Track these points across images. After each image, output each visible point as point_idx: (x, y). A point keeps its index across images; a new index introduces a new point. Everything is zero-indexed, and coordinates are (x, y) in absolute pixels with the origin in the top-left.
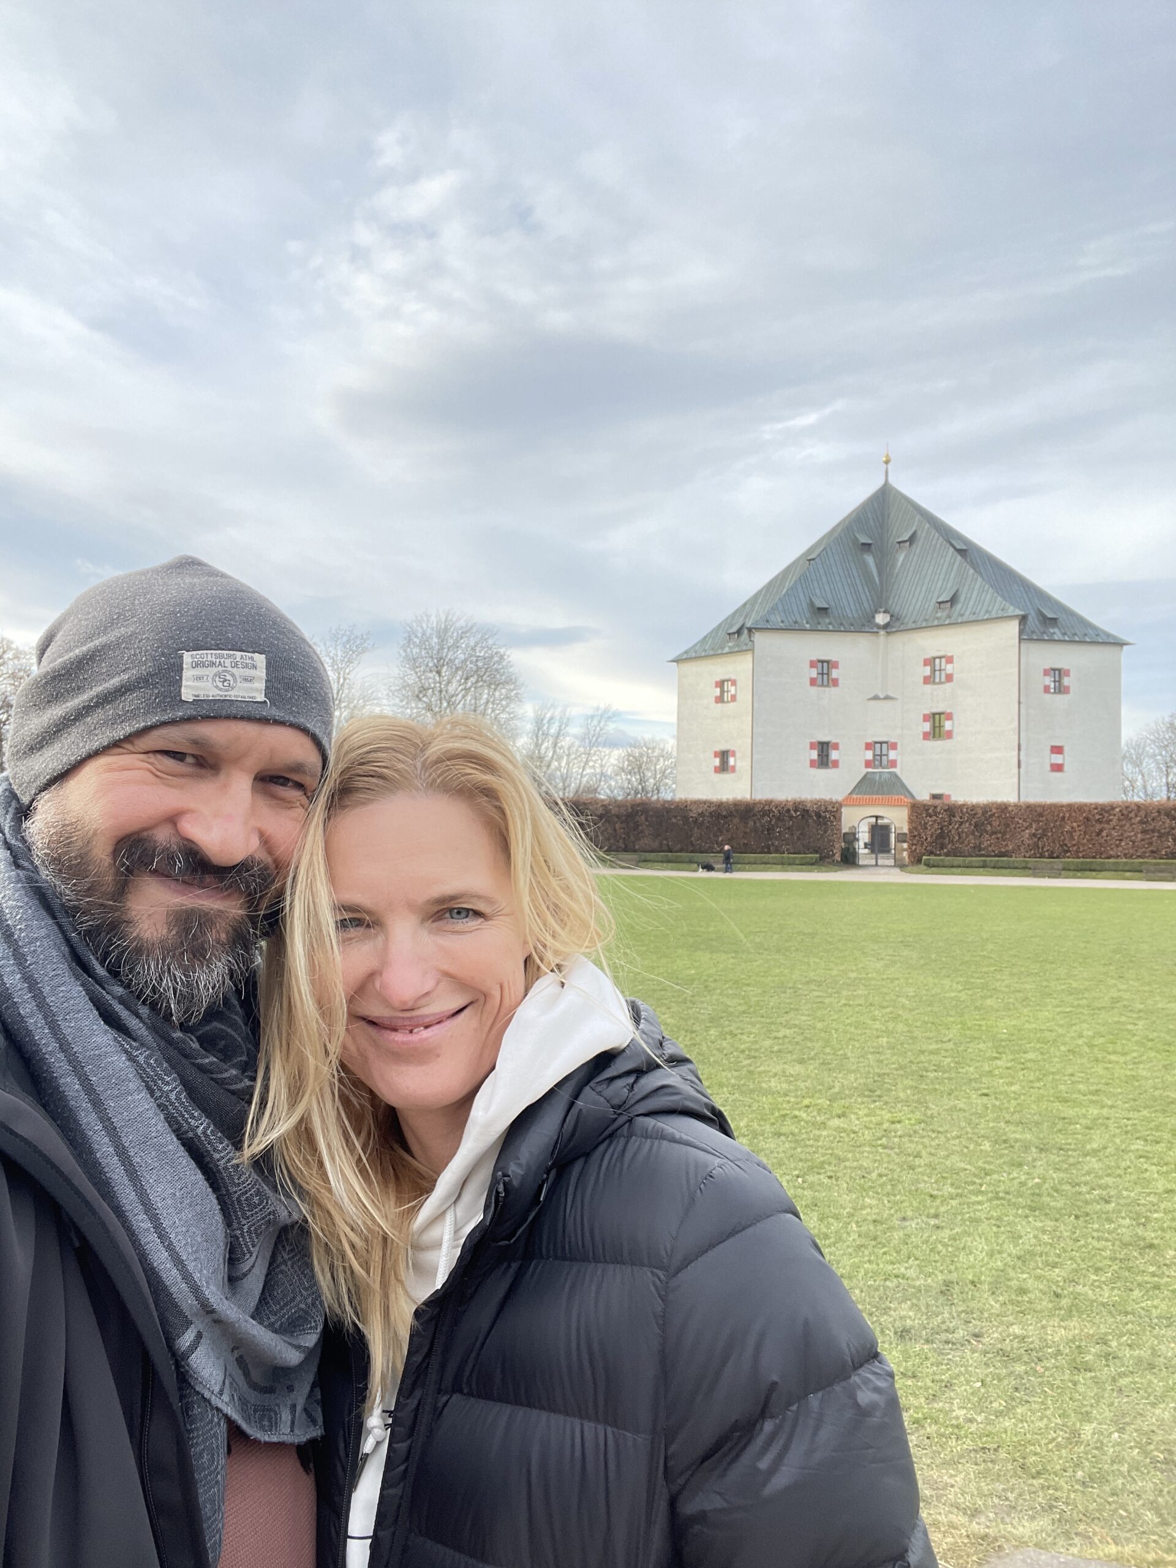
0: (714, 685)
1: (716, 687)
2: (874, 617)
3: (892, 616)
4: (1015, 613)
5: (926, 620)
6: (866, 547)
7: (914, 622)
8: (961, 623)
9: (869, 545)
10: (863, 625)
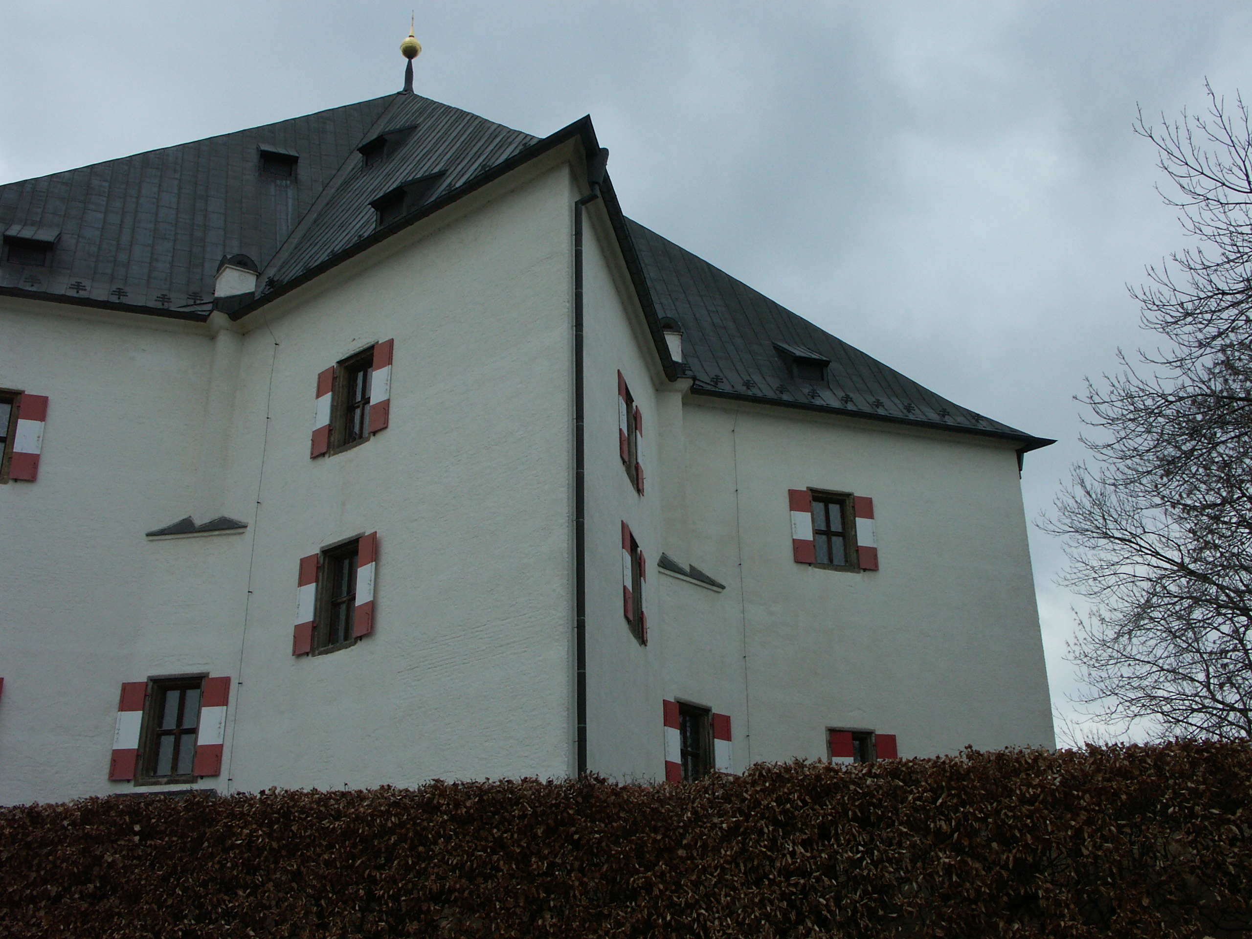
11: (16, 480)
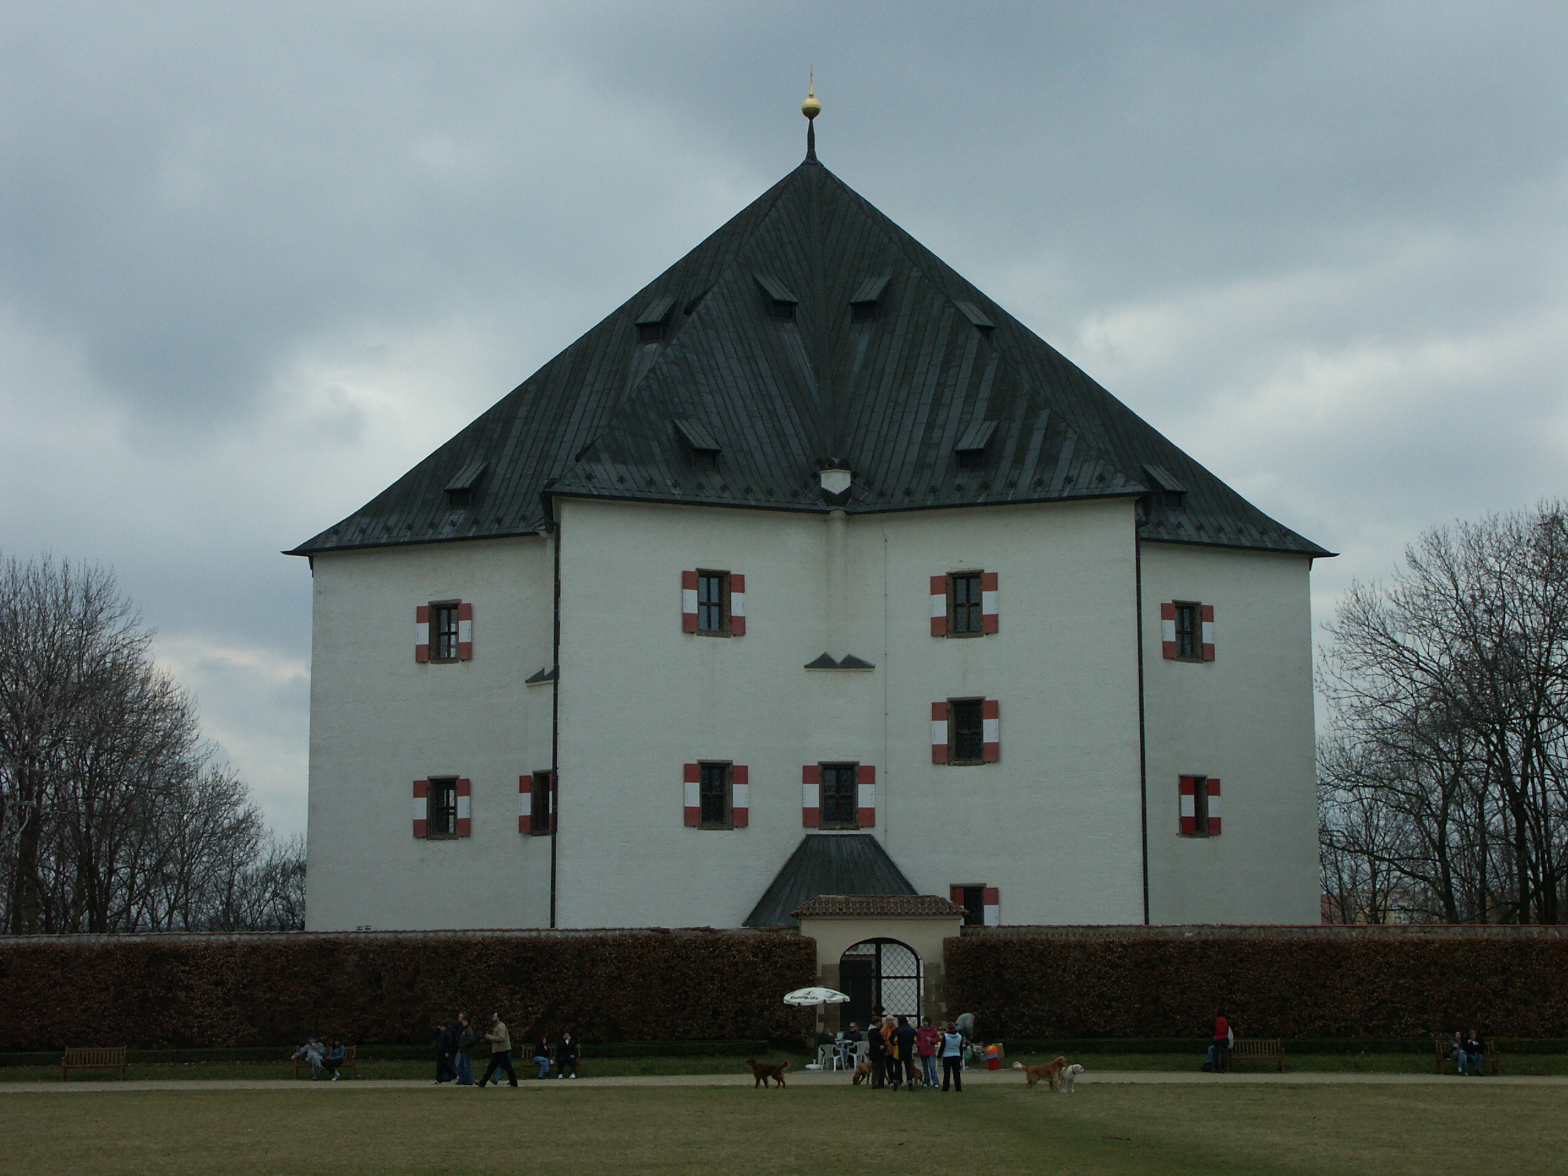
0: (413, 616)
1: (419, 620)
2: (816, 477)
3: (854, 476)
4: (1129, 489)
5: (934, 490)
6: (784, 310)
7: (908, 492)
8: (1014, 502)
9: (791, 305)
10: (795, 494)
11: (735, 635)
